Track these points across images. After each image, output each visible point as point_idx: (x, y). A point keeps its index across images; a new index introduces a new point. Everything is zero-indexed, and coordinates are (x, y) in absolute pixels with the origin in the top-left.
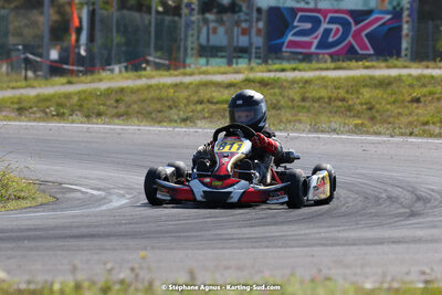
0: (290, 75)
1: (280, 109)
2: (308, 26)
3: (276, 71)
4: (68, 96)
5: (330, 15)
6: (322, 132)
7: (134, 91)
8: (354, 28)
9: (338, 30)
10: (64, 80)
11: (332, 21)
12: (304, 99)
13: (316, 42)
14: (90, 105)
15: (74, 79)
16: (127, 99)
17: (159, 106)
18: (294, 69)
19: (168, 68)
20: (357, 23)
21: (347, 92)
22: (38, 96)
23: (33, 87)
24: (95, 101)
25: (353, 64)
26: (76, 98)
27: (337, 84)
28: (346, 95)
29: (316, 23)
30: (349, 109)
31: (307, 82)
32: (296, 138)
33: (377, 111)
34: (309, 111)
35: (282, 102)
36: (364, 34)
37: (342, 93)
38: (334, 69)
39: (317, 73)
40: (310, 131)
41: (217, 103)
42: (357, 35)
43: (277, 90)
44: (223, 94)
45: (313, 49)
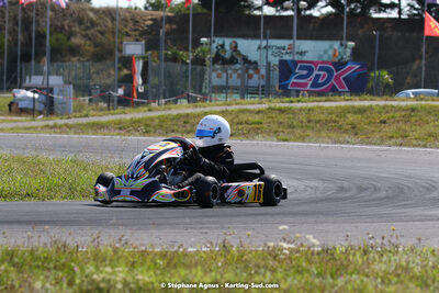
0: (298, 105)
1: (293, 127)
2: (305, 72)
3: (287, 102)
4: (152, 119)
5: (319, 65)
7: (196, 116)
8: (335, 74)
9: (324, 75)
12: (309, 121)
13: (310, 83)
16: (191, 121)
18: (299, 101)
20: (337, 71)
25: (337, 97)
30: (340, 128)
36: (342, 78)
38: (326, 101)
39: (316, 104)
42: (337, 78)
44: (255, 118)
45: (308, 87)
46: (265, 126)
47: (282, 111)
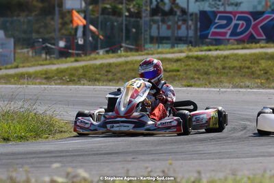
0: (214, 53)
1: (209, 74)
2: (224, 22)
3: (206, 50)
4: (76, 69)
5: (238, 15)
6: (241, 87)
7: (118, 65)
8: (253, 23)
9: (243, 24)
10: (72, 59)
11: (239, 19)
12: (224, 68)
13: (229, 32)
14: (90, 74)
15: (79, 58)
16: (113, 70)
17: (133, 74)
18: (216, 50)
19: (137, 50)
20: (255, 20)
21: (251, 63)
22: (57, 69)
23: (53, 64)
24: (93, 72)
25: (253, 45)
26: (81, 71)
27: (244, 58)
28: (250, 65)
29: (229, 20)
30: (253, 73)
31: (226, 57)
32: (225, 92)
33: (271, 75)
34: (227, 75)
35: (210, 70)
36: (259, 26)
37: (248, 64)
38: (242, 49)
39: (232, 52)
40: (232, 88)
41: (170, 71)
42: (255, 27)
43: (207, 63)
44: (173, 66)
45: (228, 37)
46: (182, 73)
47: (198, 59)
